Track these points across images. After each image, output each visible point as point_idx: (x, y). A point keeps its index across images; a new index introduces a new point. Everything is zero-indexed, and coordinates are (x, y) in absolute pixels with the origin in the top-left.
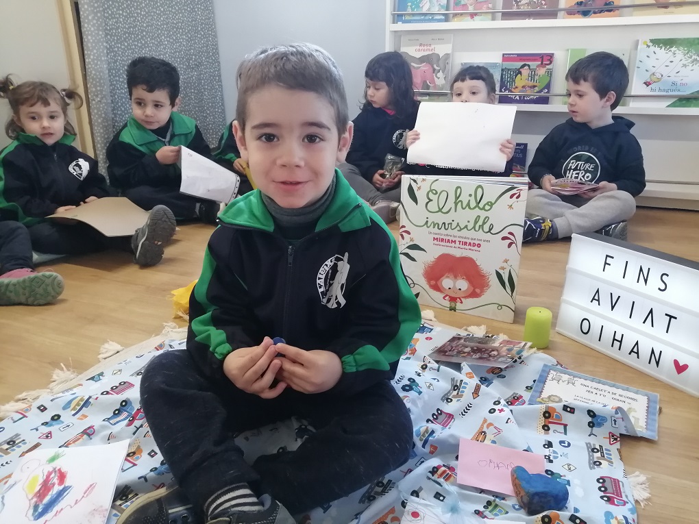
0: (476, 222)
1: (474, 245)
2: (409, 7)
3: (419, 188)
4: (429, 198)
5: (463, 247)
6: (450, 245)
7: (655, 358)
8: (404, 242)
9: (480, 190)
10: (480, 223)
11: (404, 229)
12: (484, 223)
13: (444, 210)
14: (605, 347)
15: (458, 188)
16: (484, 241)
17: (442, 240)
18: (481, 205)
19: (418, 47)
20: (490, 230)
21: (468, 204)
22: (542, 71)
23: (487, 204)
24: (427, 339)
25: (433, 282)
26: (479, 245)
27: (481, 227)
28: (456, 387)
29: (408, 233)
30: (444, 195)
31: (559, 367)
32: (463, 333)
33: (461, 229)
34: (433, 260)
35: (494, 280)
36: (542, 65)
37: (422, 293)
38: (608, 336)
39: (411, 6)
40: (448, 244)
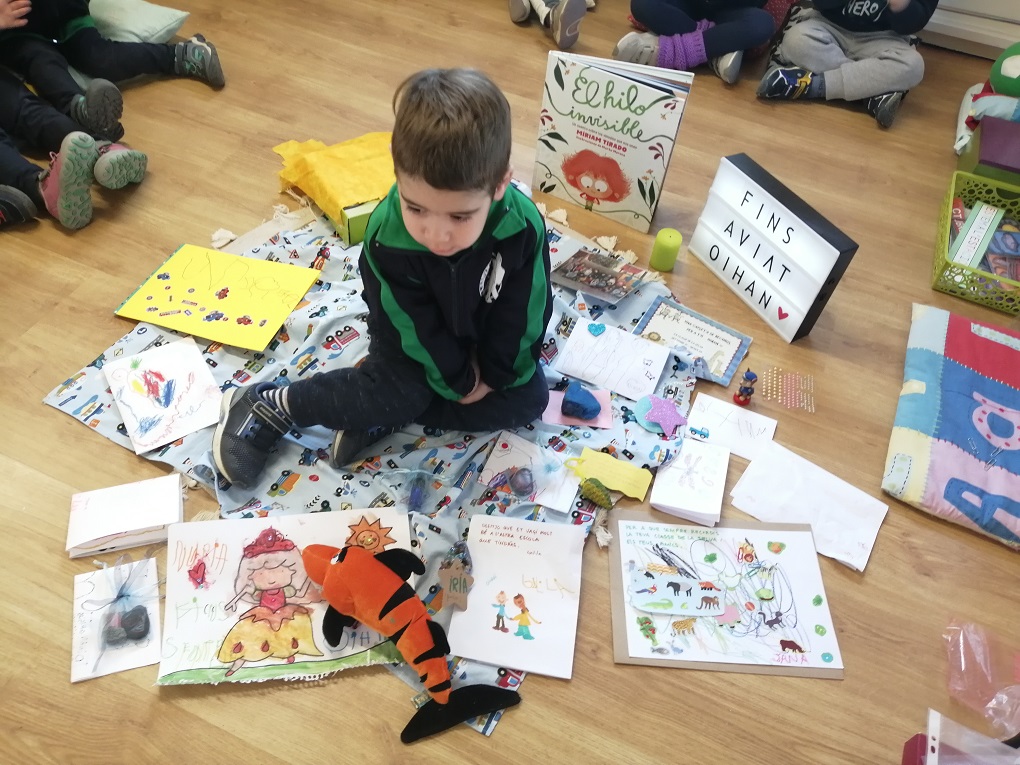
0: (625, 124)
1: (620, 148)
3: (567, 72)
4: (577, 86)
5: (608, 147)
6: (594, 141)
7: (765, 301)
8: (544, 127)
9: (633, 91)
10: (629, 126)
11: (545, 114)
12: (633, 127)
13: (593, 103)
14: (726, 277)
15: (610, 82)
16: (631, 146)
17: (587, 135)
18: (633, 107)
20: (639, 136)
21: (619, 103)
23: (640, 107)
25: (571, 177)
26: (625, 150)
27: (630, 131)
28: (565, 322)
29: (551, 119)
30: (593, 87)
31: (672, 300)
32: (590, 247)
33: (608, 128)
35: (635, 189)
37: (558, 185)
38: (731, 268)
40: (592, 141)
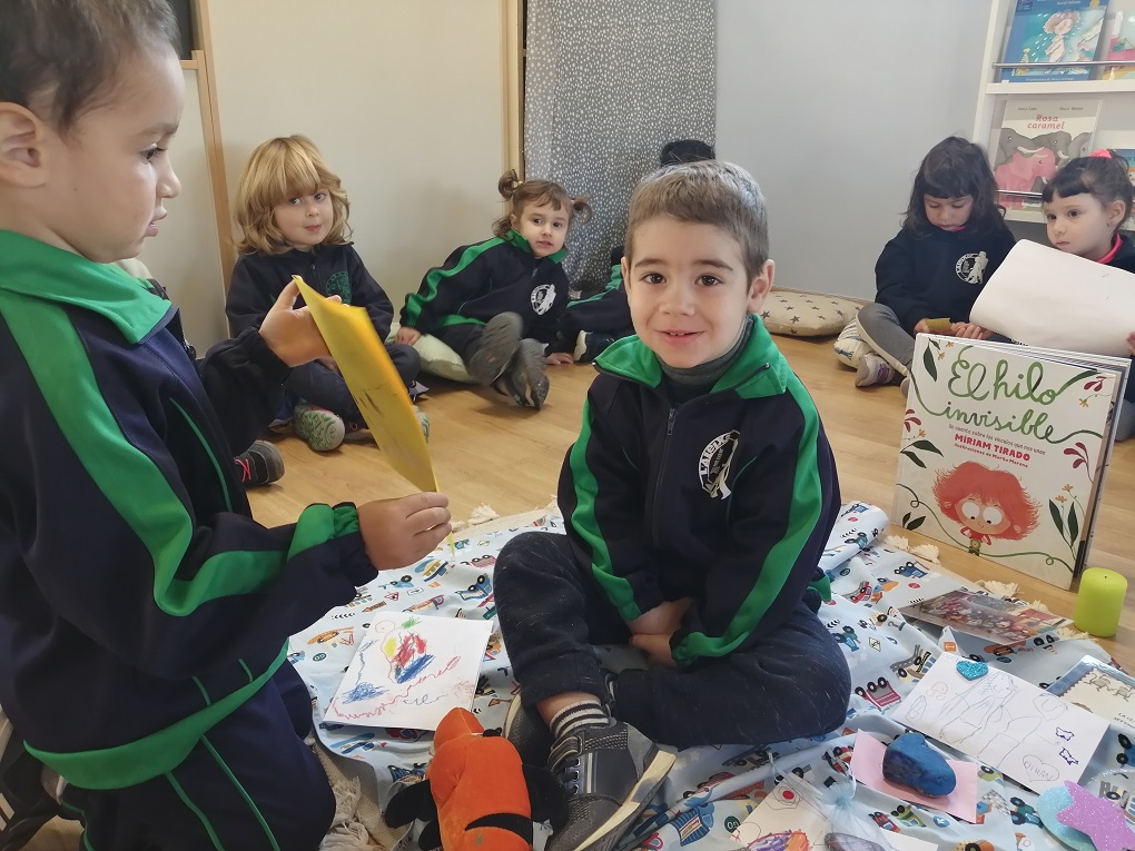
0: (1025, 420)
1: (1019, 455)
2: (1026, 56)
3: (941, 356)
4: (954, 373)
5: (1002, 455)
6: (981, 449)
8: (909, 435)
9: (1037, 370)
10: (1032, 421)
11: (911, 415)
12: (1039, 423)
15: (1002, 362)
16: (1036, 451)
17: (969, 440)
18: (1037, 394)
19: (1034, 122)
20: (1047, 435)
21: (1016, 391)
23: (1047, 393)
24: (911, 585)
25: (948, 504)
26: (1027, 457)
27: (1034, 428)
28: (918, 660)
29: (918, 422)
30: (979, 370)
32: (973, 588)
33: (1000, 428)
34: (951, 468)
35: (1045, 516)
37: (930, 519)
39: (1029, 54)
40: (978, 448)
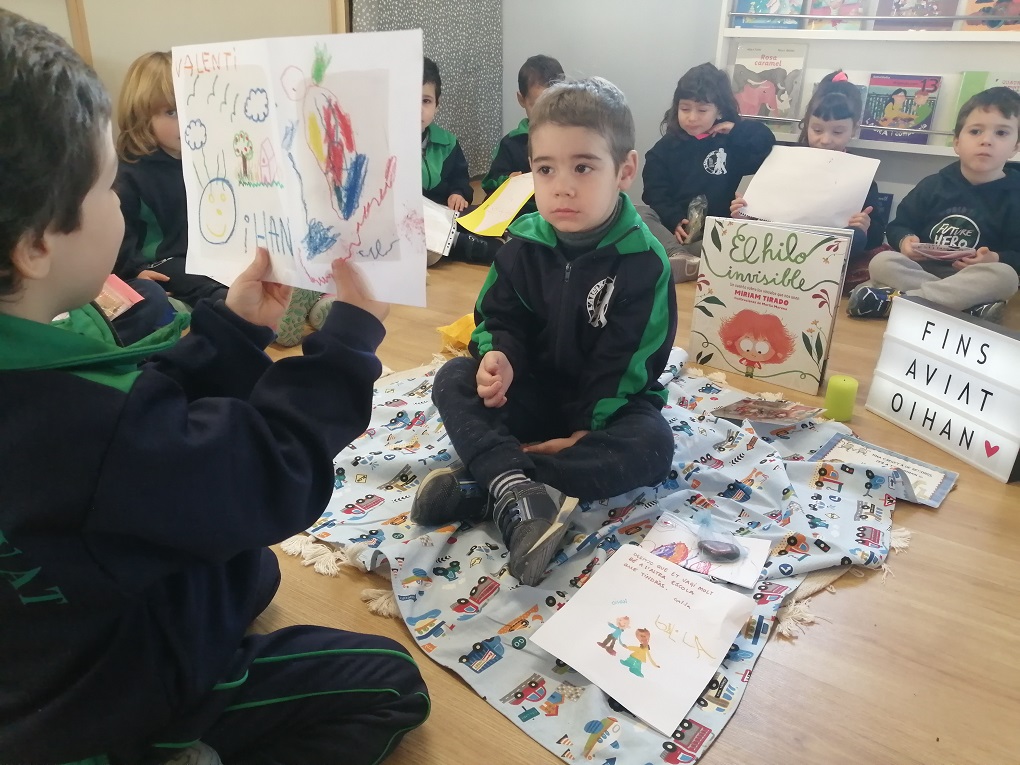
0: (785, 276)
1: (781, 302)
2: (752, 8)
4: (734, 245)
5: (769, 303)
6: (754, 300)
7: (967, 439)
8: (701, 293)
9: (793, 239)
10: (790, 277)
11: (702, 278)
12: (795, 277)
13: (751, 259)
14: (915, 427)
15: (768, 235)
16: (793, 298)
17: (745, 294)
18: (793, 256)
19: (759, 60)
20: (801, 285)
21: (779, 255)
22: (922, 100)
23: (800, 255)
24: (712, 398)
25: (730, 343)
26: (786, 303)
27: (791, 281)
28: (731, 438)
29: (707, 283)
30: (752, 241)
31: (854, 437)
32: (754, 397)
33: (767, 283)
34: (732, 316)
35: (799, 344)
36: (923, 92)
37: (716, 354)
38: (920, 414)
39: (755, 6)
40: (751, 299)
